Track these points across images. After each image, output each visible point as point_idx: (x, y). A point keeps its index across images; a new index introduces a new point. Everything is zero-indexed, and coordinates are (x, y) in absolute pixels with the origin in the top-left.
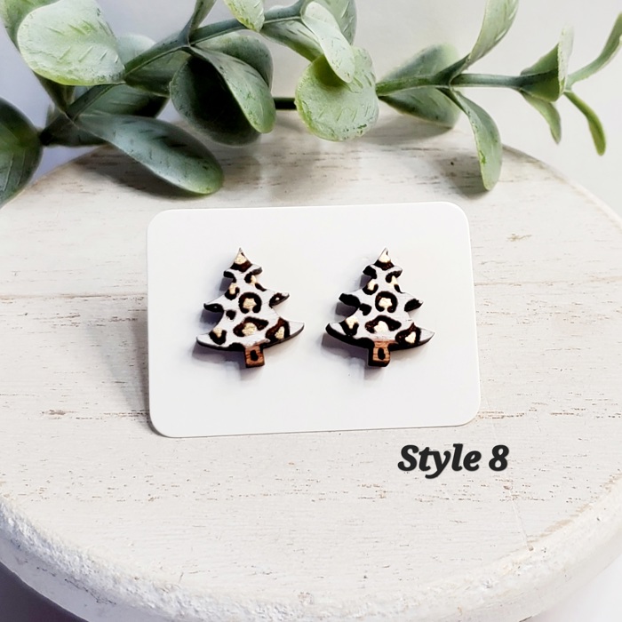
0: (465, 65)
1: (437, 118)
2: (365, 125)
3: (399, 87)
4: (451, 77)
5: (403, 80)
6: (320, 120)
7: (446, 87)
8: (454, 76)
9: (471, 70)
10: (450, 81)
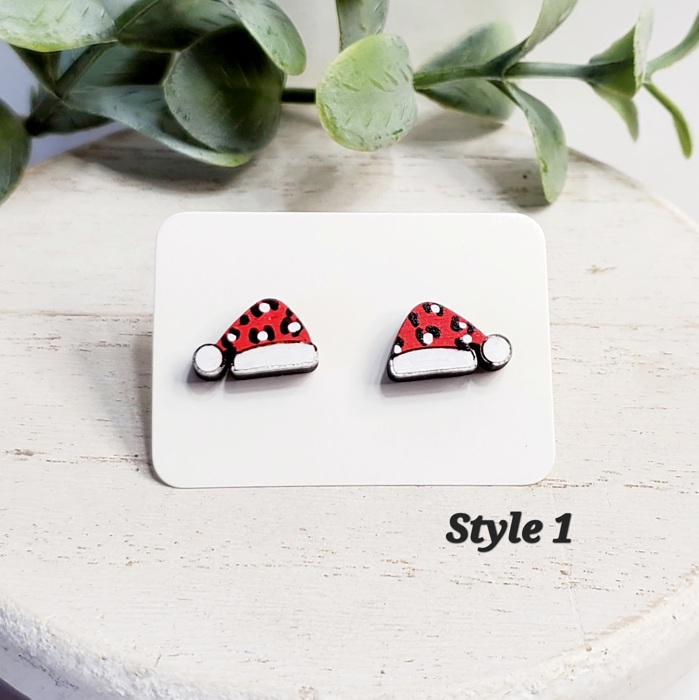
0: (521, 53)
1: (488, 112)
2: (401, 130)
3: (442, 78)
4: (505, 67)
5: (447, 69)
6: (346, 127)
7: (498, 79)
8: (508, 66)
9: (529, 58)
10: (504, 71)
